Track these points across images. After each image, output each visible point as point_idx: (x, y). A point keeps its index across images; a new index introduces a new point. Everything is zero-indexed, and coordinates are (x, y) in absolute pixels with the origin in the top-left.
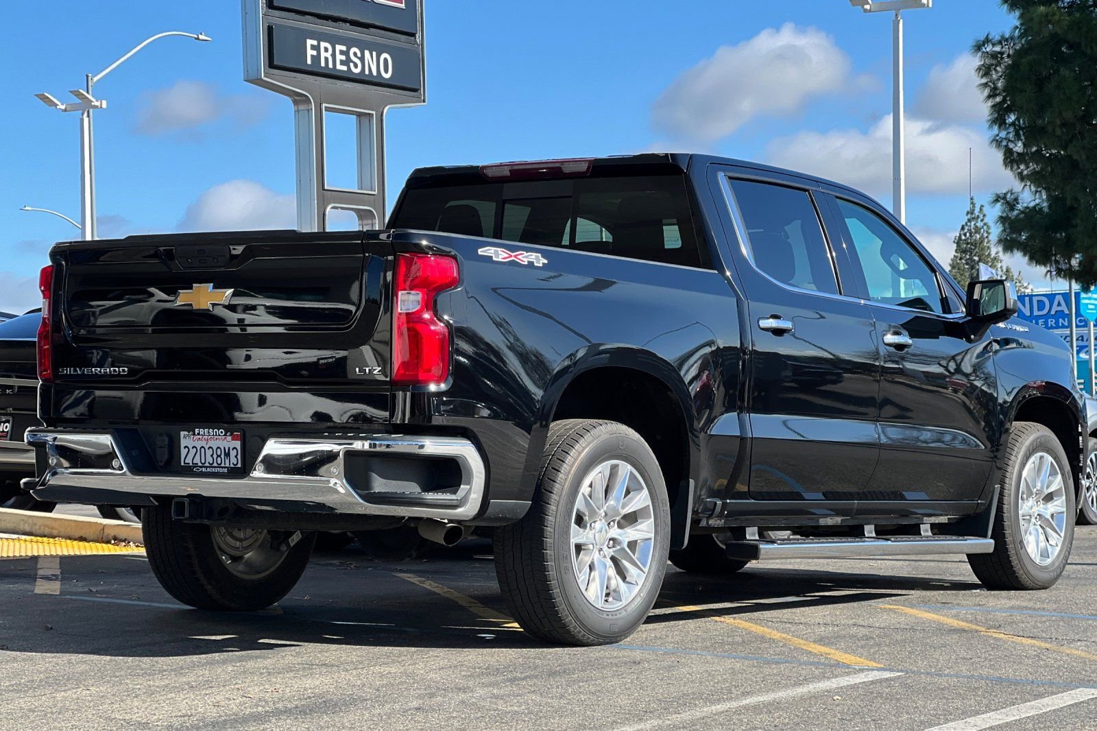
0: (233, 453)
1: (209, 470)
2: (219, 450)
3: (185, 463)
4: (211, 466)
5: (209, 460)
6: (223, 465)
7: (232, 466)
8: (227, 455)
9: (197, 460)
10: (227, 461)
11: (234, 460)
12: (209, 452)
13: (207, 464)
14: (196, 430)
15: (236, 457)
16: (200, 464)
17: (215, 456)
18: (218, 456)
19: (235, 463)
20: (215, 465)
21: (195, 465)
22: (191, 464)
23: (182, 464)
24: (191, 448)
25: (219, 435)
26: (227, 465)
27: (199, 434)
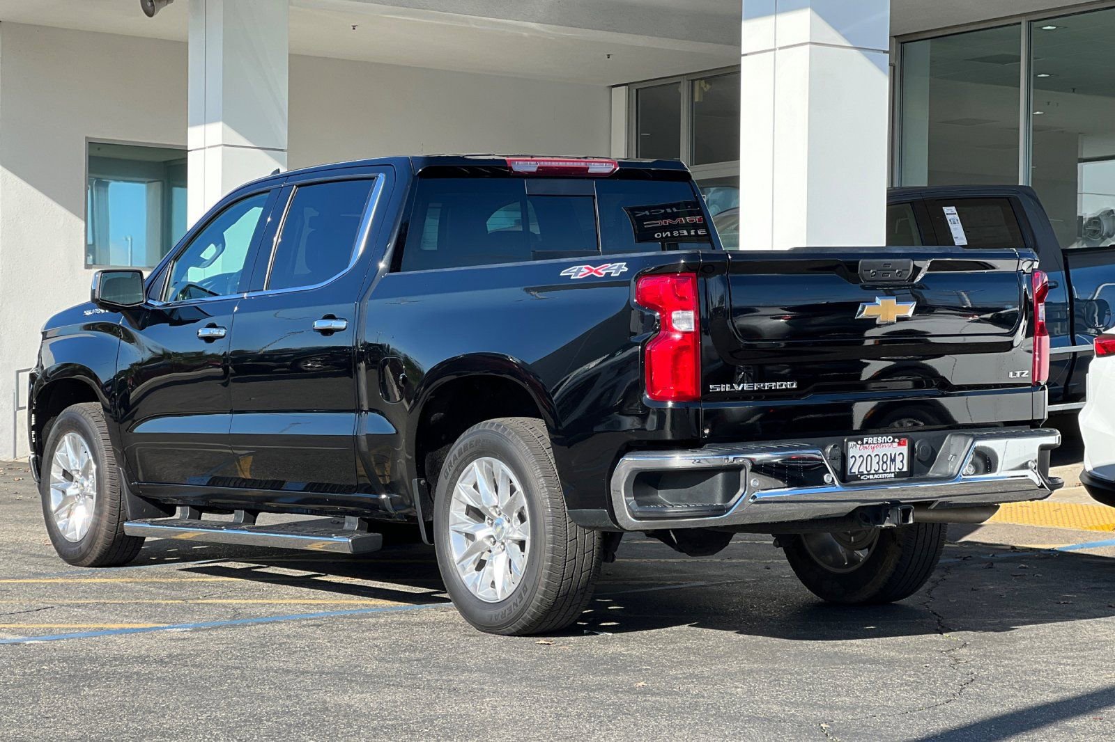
0: (899, 459)
1: (876, 476)
2: (885, 457)
3: (851, 472)
4: (877, 472)
5: (875, 467)
6: (888, 471)
7: (897, 470)
8: (893, 460)
9: (863, 469)
10: (893, 467)
11: (899, 465)
12: (875, 460)
13: (873, 472)
14: (865, 439)
15: (902, 461)
16: (865, 472)
17: (881, 463)
18: (884, 462)
19: (901, 468)
20: (881, 471)
21: (862, 474)
22: (857, 473)
23: (849, 474)
24: (857, 457)
25: (887, 442)
26: (893, 470)
27: (867, 443)
